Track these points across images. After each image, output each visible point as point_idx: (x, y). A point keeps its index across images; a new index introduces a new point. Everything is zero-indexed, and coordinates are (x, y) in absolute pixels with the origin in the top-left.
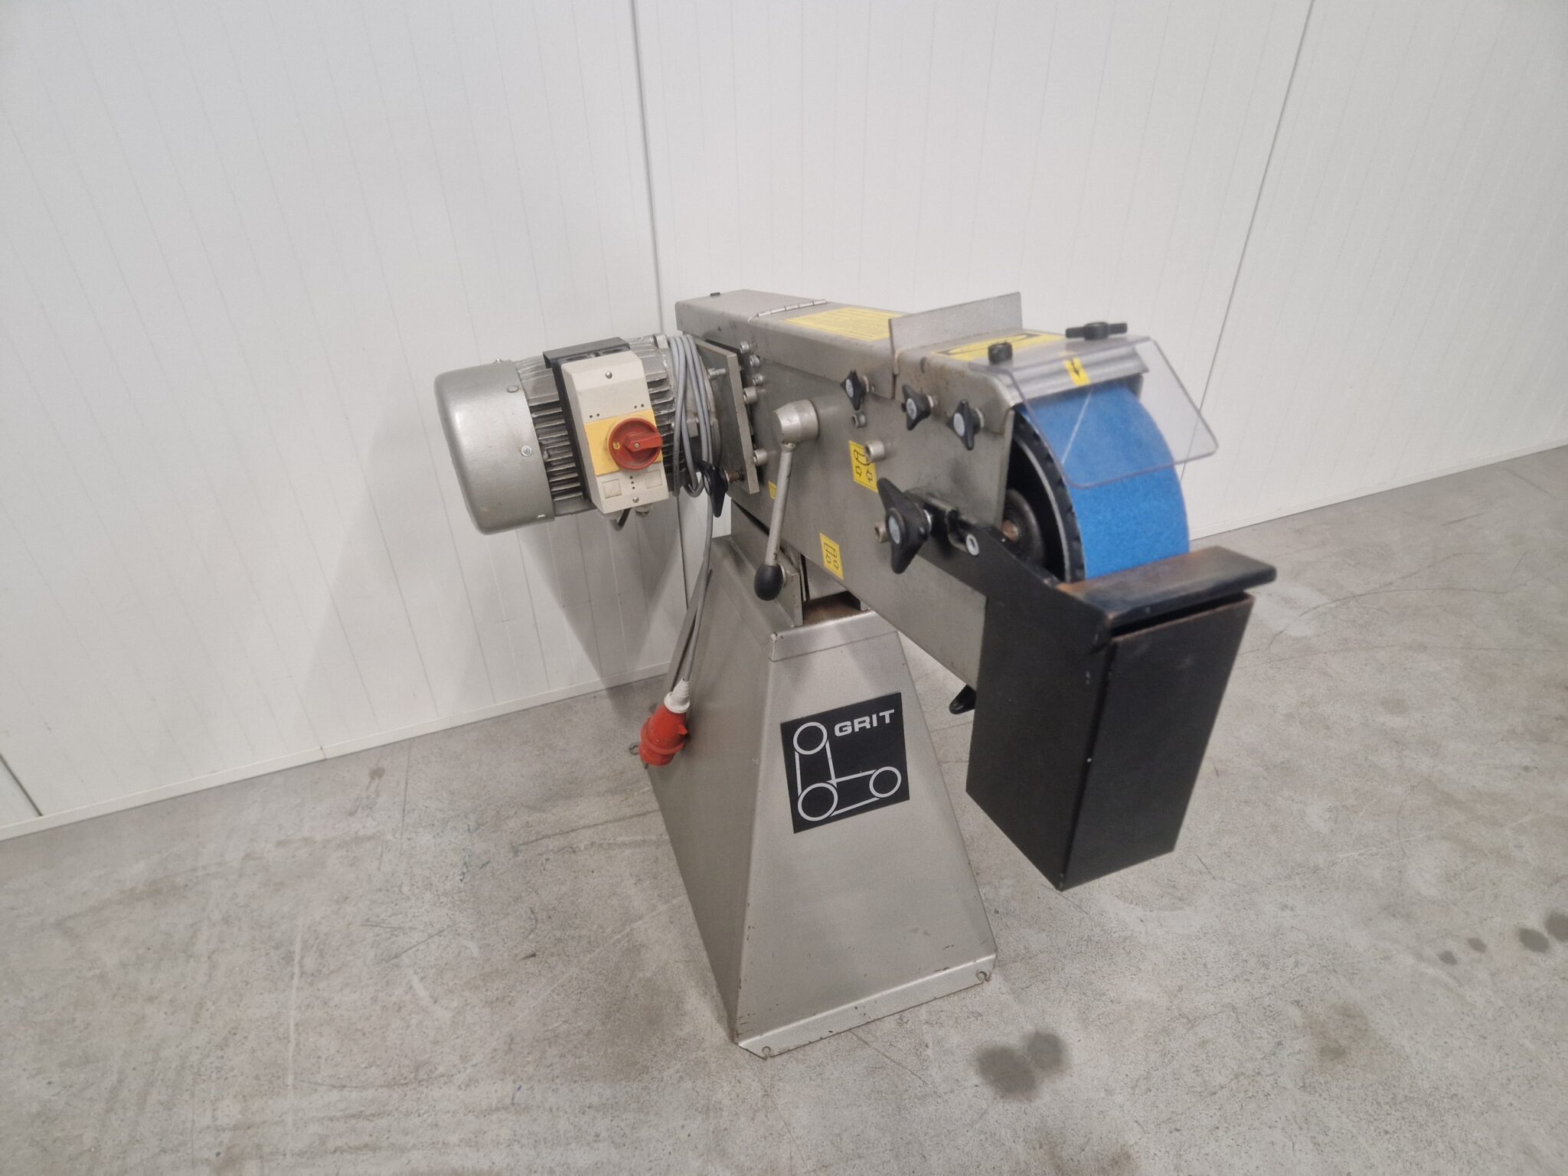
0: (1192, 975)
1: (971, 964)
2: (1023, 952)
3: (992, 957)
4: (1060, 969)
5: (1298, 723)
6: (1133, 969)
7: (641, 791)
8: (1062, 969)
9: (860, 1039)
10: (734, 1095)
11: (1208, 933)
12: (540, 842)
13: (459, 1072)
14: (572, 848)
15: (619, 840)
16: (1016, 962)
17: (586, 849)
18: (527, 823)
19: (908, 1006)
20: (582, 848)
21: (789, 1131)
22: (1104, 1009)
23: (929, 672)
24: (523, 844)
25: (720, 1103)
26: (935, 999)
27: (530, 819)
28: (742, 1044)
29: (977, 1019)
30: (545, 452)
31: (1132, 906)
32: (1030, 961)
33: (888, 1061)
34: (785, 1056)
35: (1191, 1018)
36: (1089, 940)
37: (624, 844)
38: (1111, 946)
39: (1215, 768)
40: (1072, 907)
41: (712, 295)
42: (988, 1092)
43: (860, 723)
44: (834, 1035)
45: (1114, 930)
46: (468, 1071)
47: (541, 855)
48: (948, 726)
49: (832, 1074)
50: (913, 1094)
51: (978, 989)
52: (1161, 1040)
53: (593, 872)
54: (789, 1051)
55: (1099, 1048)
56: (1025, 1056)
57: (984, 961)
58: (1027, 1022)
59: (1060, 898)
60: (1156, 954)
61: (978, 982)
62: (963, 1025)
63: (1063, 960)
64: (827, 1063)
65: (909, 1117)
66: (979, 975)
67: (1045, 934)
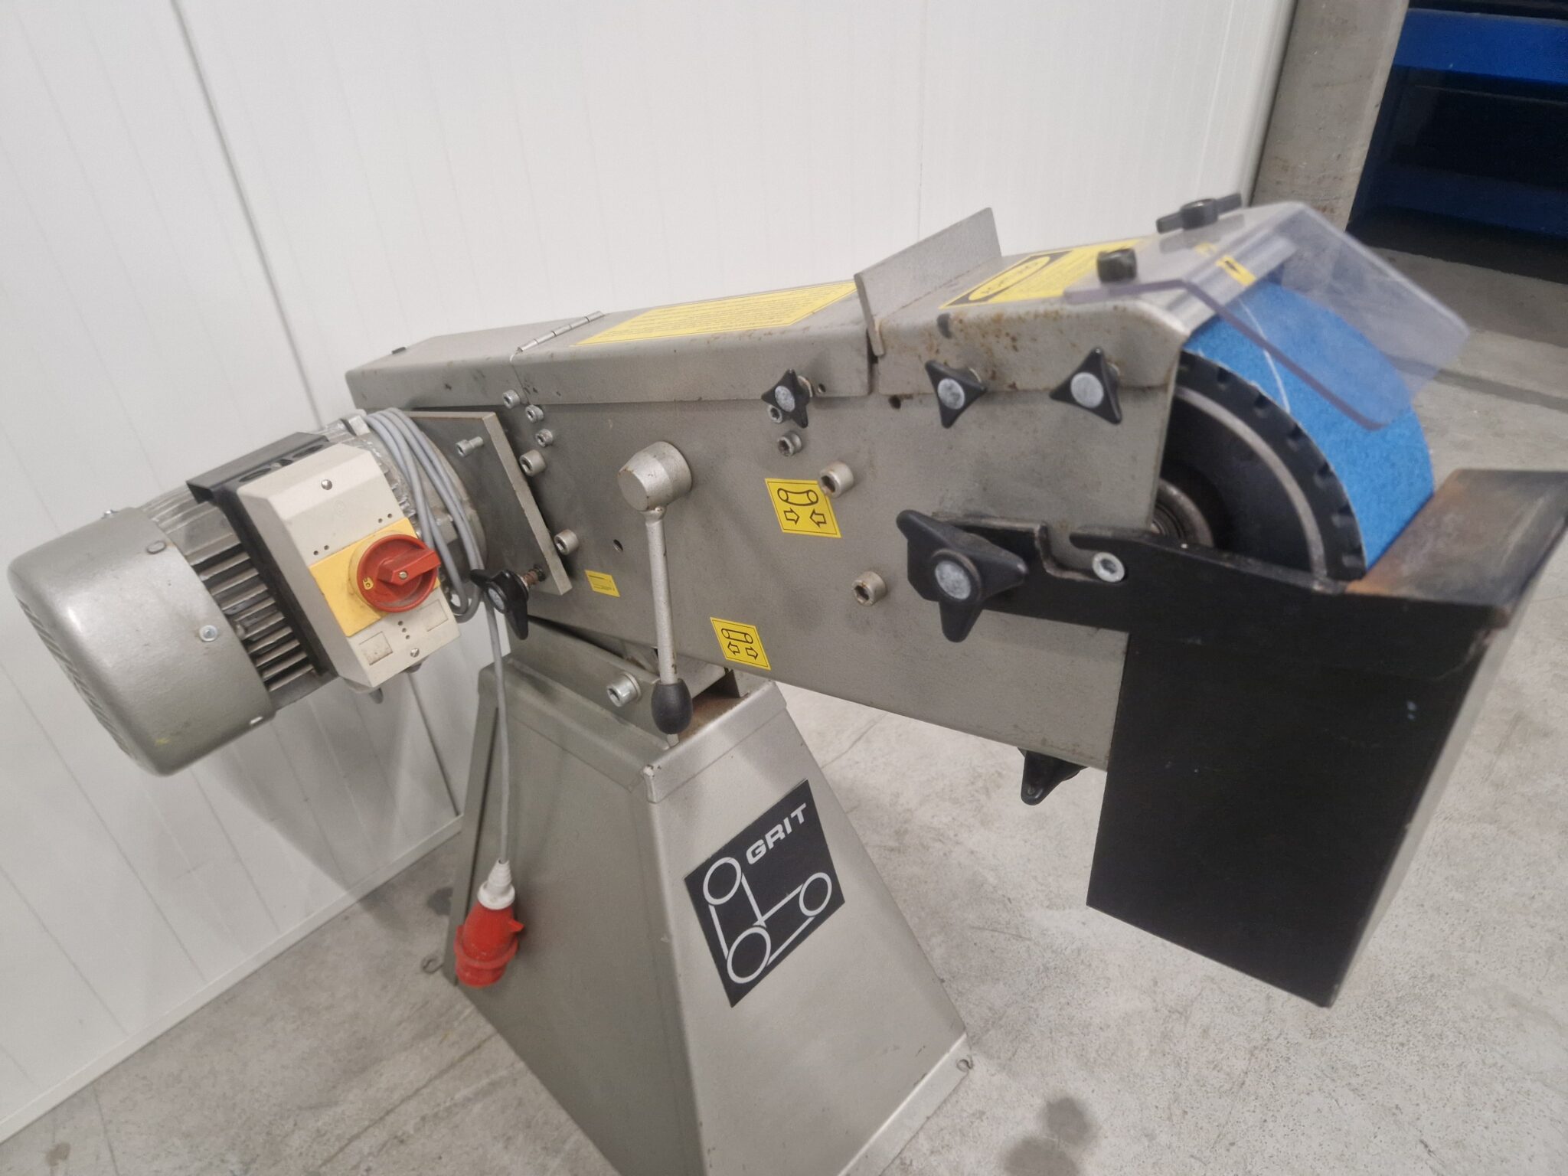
0: (1158, 962)
1: (946, 1057)
2: (990, 1015)
3: (964, 1038)
4: (1035, 1016)
6: (1102, 982)
7: (462, 1017)
8: (1037, 1016)
12: (347, 1150)
14: (396, 1137)
15: (458, 1096)
16: (988, 1030)
17: (417, 1130)
18: (318, 1131)
19: (902, 1145)
20: (412, 1132)
22: (1098, 1042)
24: (325, 1163)
26: (929, 1119)
27: (320, 1124)
29: (982, 1121)
30: (239, 627)
32: (1002, 1023)
35: (1181, 1010)
36: (1046, 969)
37: (468, 1100)
38: (1070, 966)
40: (1012, 940)
41: (395, 352)
43: (772, 836)
45: (1064, 946)
47: (356, 1167)
51: (967, 1083)
52: (1167, 1050)
53: (440, 1158)
55: (1115, 1090)
56: (1051, 1139)
57: (958, 1047)
58: (1033, 1096)
59: (996, 934)
60: (1114, 955)
61: (963, 1075)
62: (971, 1135)
63: (1033, 1005)
66: (960, 1066)
67: (1001, 983)
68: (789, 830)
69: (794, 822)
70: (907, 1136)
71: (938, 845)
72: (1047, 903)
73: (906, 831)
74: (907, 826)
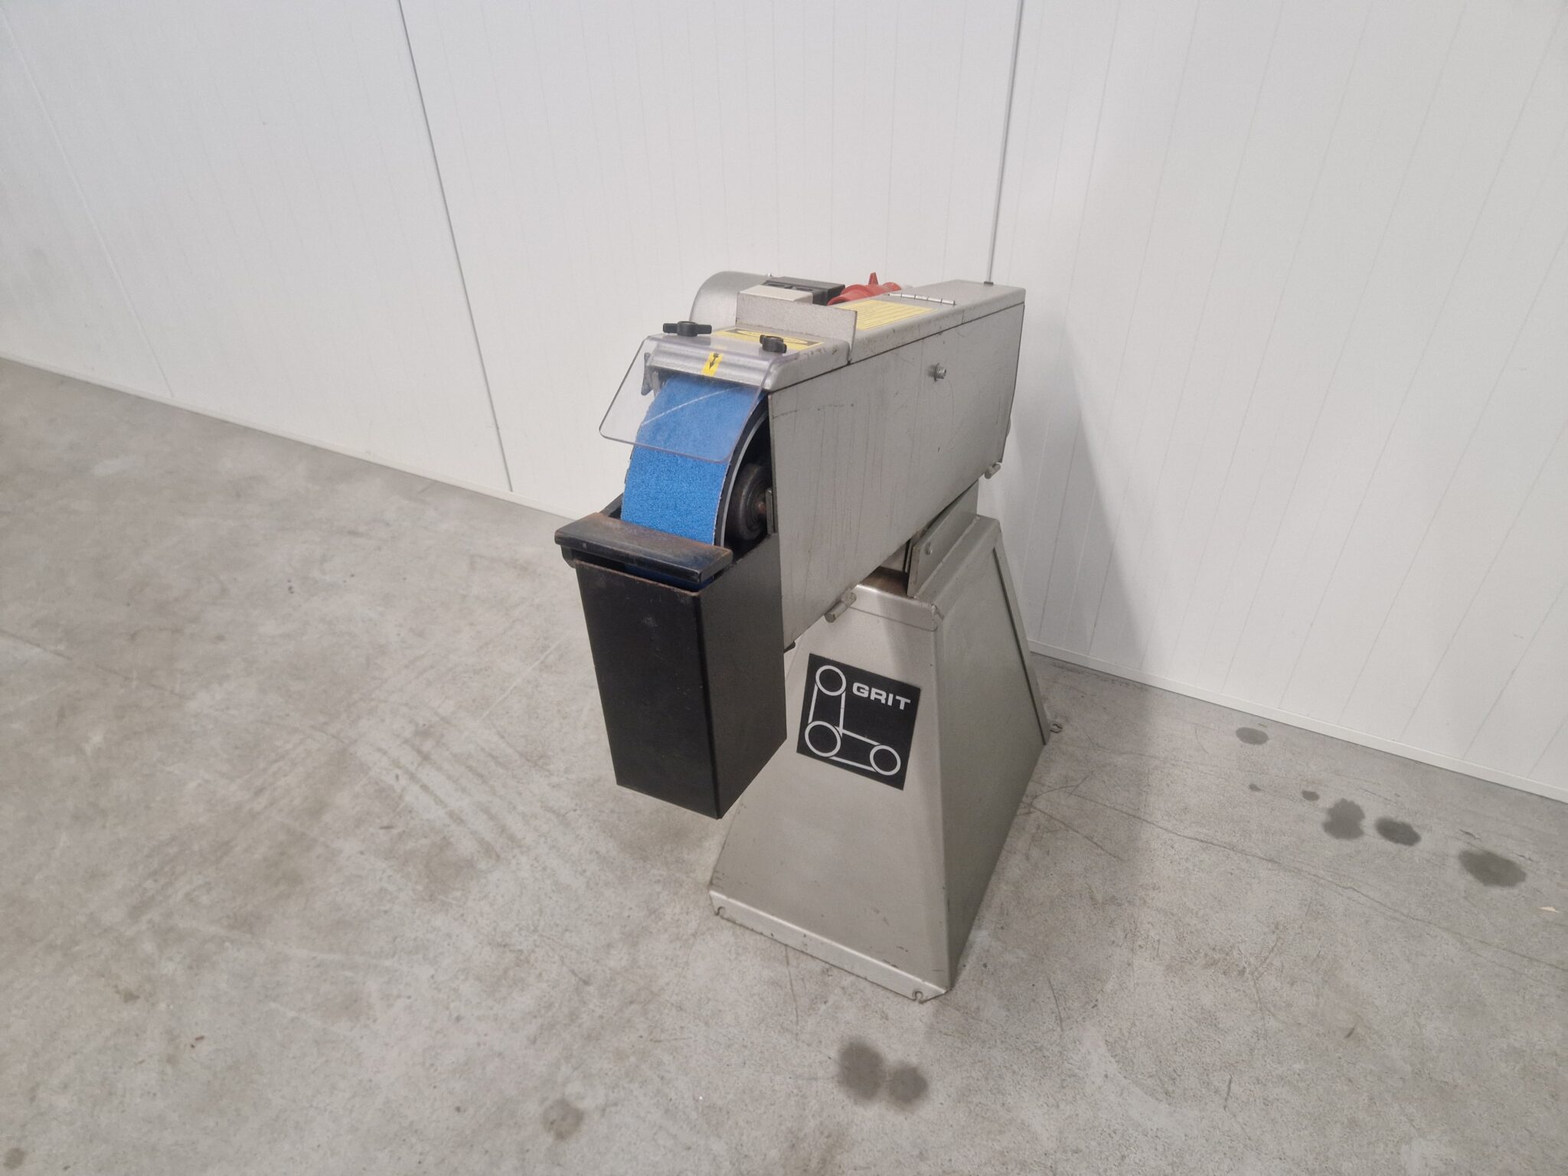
0: (1101, 1152)
1: (919, 980)
2: (973, 1009)
3: (943, 991)
4: (988, 1046)
5: (1518, 1067)
6: (1052, 1101)
8: (990, 1048)
9: (787, 957)
10: (676, 918)
11: (1159, 1139)
13: (558, 776)
16: (958, 1010)
19: (841, 966)
21: (684, 968)
22: (989, 1104)
23: (1147, 754)
25: (664, 915)
26: (866, 979)
28: (713, 893)
29: (881, 1019)
31: (1113, 1060)
32: (971, 1020)
33: (789, 986)
34: (729, 924)
36: (1041, 1049)
38: (1054, 1069)
39: (1353, 1029)
40: (1054, 1015)
42: (833, 1069)
43: (877, 693)
44: (772, 938)
45: (1071, 1061)
46: (562, 779)
48: (1112, 806)
49: (746, 961)
50: (781, 1021)
51: (906, 1001)
52: (1011, 1167)
54: (734, 922)
55: (951, 1123)
56: (887, 1074)
57: (931, 987)
58: (917, 1055)
59: (1054, 1001)
60: (1087, 1109)
61: (911, 997)
62: (866, 1013)
63: (998, 1041)
64: (749, 952)
65: (763, 1032)
66: (916, 993)
67: (1007, 1013)
68: (890, 703)
69: (896, 703)
70: (846, 968)
71: (1121, 934)
72: (1111, 1040)
73: (1120, 905)
74: (1126, 904)
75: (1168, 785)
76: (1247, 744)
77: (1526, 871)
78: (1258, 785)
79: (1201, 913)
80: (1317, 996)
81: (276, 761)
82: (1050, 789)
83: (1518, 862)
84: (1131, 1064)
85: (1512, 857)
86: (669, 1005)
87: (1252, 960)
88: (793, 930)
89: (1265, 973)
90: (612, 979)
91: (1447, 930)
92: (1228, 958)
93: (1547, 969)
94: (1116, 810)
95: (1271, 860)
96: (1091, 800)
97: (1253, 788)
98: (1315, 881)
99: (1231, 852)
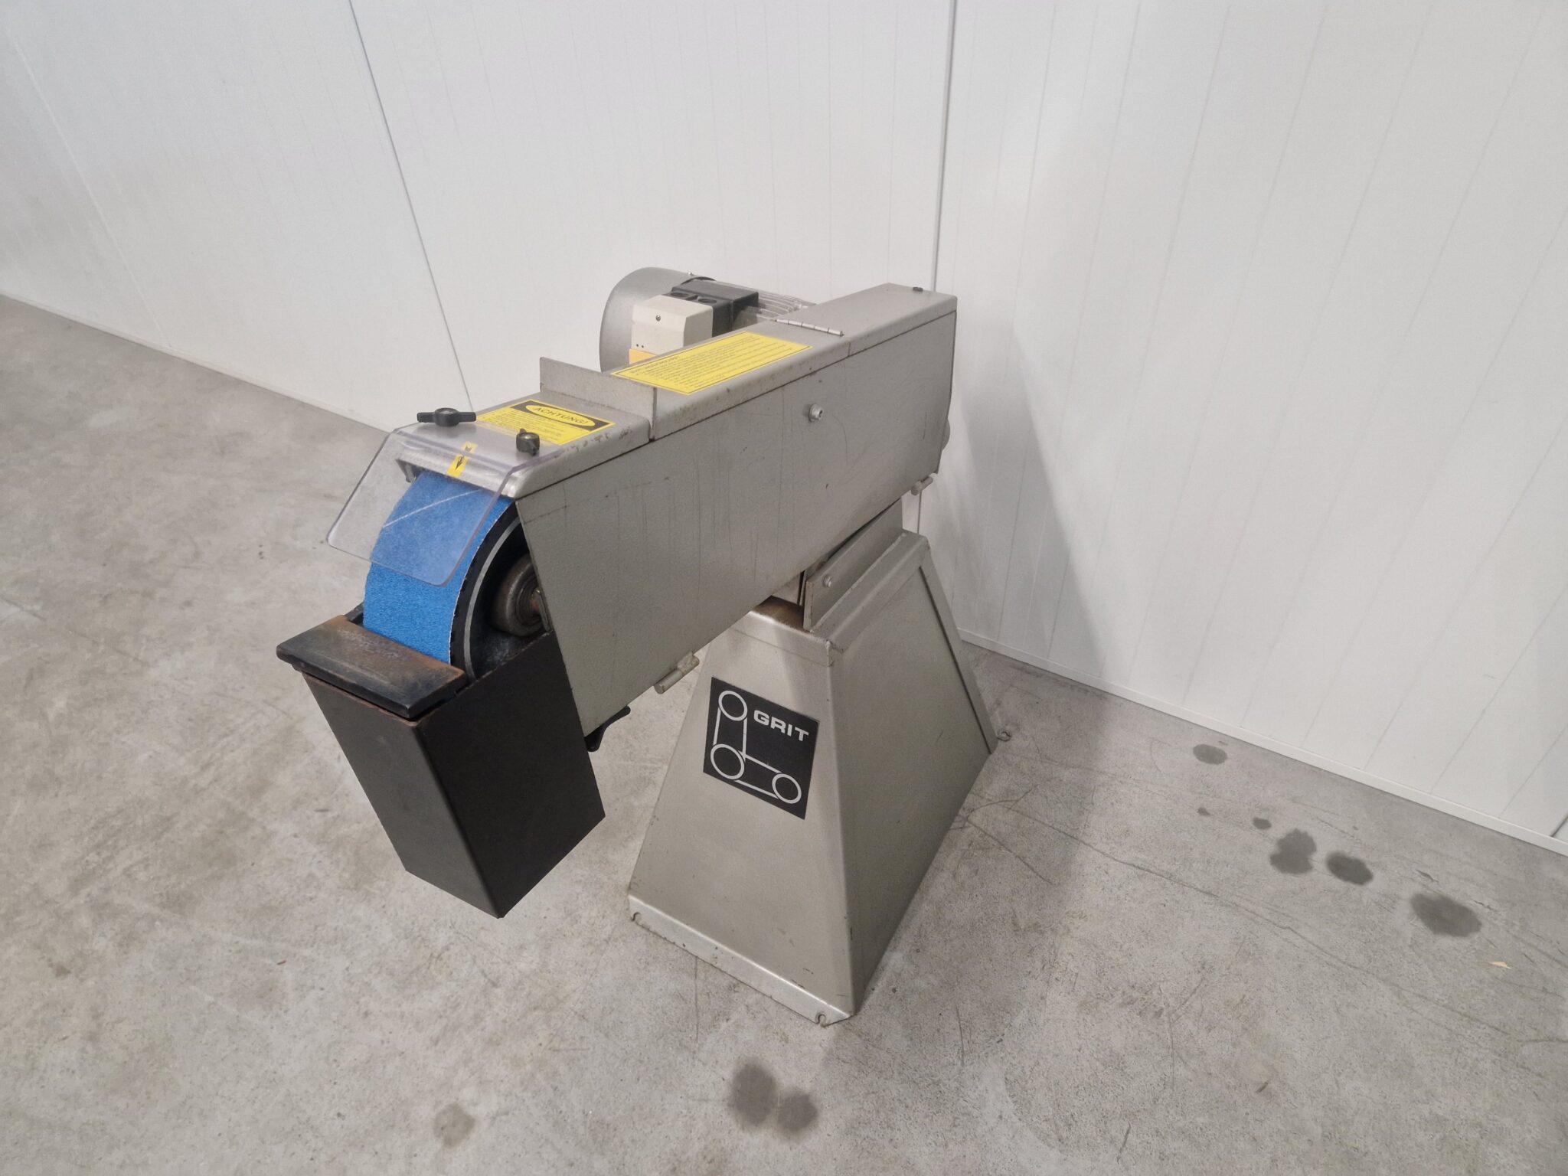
1: (824, 1003)
2: (875, 1036)
3: (847, 1016)
4: (885, 1076)
5: (1438, 1136)
6: (941, 1139)
8: (886, 1079)
9: (696, 969)
10: (592, 921)
16: (859, 1036)
19: (749, 983)
21: (592, 976)
22: (877, 1138)
23: (1095, 769)
25: (581, 918)
26: (771, 998)
28: (632, 898)
29: (780, 1041)
31: (1010, 1100)
32: (870, 1048)
33: (693, 1001)
34: (643, 931)
36: (937, 1083)
38: (948, 1106)
39: (1266, 1083)
40: (956, 1048)
42: (725, 1090)
43: (776, 723)
44: (684, 949)
45: (967, 1099)
48: (1051, 824)
49: (654, 971)
50: (680, 1037)
51: (808, 1024)
54: (648, 930)
55: (835, 1156)
56: (779, 1100)
57: (835, 1011)
58: (811, 1081)
59: (958, 1033)
60: (976, 1151)
61: (814, 1021)
62: (767, 1034)
63: (896, 1074)
64: (660, 962)
65: (661, 1047)
66: (819, 1016)
67: (909, 1043)
68: (789, 733)
69: (795, 734)
70: (753, 984)
71: (1038, 965)
72: (1011, 1078)
73: (1042, 933)
74: (1049, 932)
75: (1112, 804)
76: (1203, 763)
77: (1483, 921)
78: (1208, 809)
79: (1125, 947)
80: (1234, 1045)
81: (225, 735)
82: (989, 802)
83: (1474, 910)
84: (1028, 1105)
85: (1470, 904)
86: (573, 1013)
87: (1171, 1001)
88: (704, 944)
89: (1183, 1017)
90: (521, 982)
91: (1385, 980)
92: (1146, 997)
93: (1488, 1030)
94: (1054, 828)
95: (1209, 893)
96: (1030, 817)
97: (1202, 812)
98: (1251, 919)
99: (1168, 882)
